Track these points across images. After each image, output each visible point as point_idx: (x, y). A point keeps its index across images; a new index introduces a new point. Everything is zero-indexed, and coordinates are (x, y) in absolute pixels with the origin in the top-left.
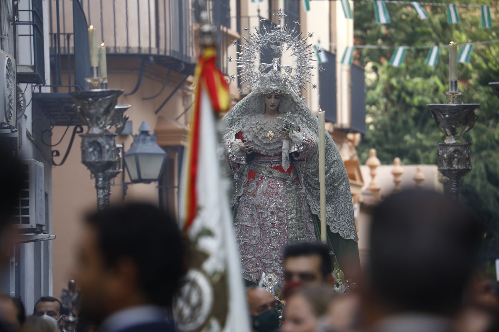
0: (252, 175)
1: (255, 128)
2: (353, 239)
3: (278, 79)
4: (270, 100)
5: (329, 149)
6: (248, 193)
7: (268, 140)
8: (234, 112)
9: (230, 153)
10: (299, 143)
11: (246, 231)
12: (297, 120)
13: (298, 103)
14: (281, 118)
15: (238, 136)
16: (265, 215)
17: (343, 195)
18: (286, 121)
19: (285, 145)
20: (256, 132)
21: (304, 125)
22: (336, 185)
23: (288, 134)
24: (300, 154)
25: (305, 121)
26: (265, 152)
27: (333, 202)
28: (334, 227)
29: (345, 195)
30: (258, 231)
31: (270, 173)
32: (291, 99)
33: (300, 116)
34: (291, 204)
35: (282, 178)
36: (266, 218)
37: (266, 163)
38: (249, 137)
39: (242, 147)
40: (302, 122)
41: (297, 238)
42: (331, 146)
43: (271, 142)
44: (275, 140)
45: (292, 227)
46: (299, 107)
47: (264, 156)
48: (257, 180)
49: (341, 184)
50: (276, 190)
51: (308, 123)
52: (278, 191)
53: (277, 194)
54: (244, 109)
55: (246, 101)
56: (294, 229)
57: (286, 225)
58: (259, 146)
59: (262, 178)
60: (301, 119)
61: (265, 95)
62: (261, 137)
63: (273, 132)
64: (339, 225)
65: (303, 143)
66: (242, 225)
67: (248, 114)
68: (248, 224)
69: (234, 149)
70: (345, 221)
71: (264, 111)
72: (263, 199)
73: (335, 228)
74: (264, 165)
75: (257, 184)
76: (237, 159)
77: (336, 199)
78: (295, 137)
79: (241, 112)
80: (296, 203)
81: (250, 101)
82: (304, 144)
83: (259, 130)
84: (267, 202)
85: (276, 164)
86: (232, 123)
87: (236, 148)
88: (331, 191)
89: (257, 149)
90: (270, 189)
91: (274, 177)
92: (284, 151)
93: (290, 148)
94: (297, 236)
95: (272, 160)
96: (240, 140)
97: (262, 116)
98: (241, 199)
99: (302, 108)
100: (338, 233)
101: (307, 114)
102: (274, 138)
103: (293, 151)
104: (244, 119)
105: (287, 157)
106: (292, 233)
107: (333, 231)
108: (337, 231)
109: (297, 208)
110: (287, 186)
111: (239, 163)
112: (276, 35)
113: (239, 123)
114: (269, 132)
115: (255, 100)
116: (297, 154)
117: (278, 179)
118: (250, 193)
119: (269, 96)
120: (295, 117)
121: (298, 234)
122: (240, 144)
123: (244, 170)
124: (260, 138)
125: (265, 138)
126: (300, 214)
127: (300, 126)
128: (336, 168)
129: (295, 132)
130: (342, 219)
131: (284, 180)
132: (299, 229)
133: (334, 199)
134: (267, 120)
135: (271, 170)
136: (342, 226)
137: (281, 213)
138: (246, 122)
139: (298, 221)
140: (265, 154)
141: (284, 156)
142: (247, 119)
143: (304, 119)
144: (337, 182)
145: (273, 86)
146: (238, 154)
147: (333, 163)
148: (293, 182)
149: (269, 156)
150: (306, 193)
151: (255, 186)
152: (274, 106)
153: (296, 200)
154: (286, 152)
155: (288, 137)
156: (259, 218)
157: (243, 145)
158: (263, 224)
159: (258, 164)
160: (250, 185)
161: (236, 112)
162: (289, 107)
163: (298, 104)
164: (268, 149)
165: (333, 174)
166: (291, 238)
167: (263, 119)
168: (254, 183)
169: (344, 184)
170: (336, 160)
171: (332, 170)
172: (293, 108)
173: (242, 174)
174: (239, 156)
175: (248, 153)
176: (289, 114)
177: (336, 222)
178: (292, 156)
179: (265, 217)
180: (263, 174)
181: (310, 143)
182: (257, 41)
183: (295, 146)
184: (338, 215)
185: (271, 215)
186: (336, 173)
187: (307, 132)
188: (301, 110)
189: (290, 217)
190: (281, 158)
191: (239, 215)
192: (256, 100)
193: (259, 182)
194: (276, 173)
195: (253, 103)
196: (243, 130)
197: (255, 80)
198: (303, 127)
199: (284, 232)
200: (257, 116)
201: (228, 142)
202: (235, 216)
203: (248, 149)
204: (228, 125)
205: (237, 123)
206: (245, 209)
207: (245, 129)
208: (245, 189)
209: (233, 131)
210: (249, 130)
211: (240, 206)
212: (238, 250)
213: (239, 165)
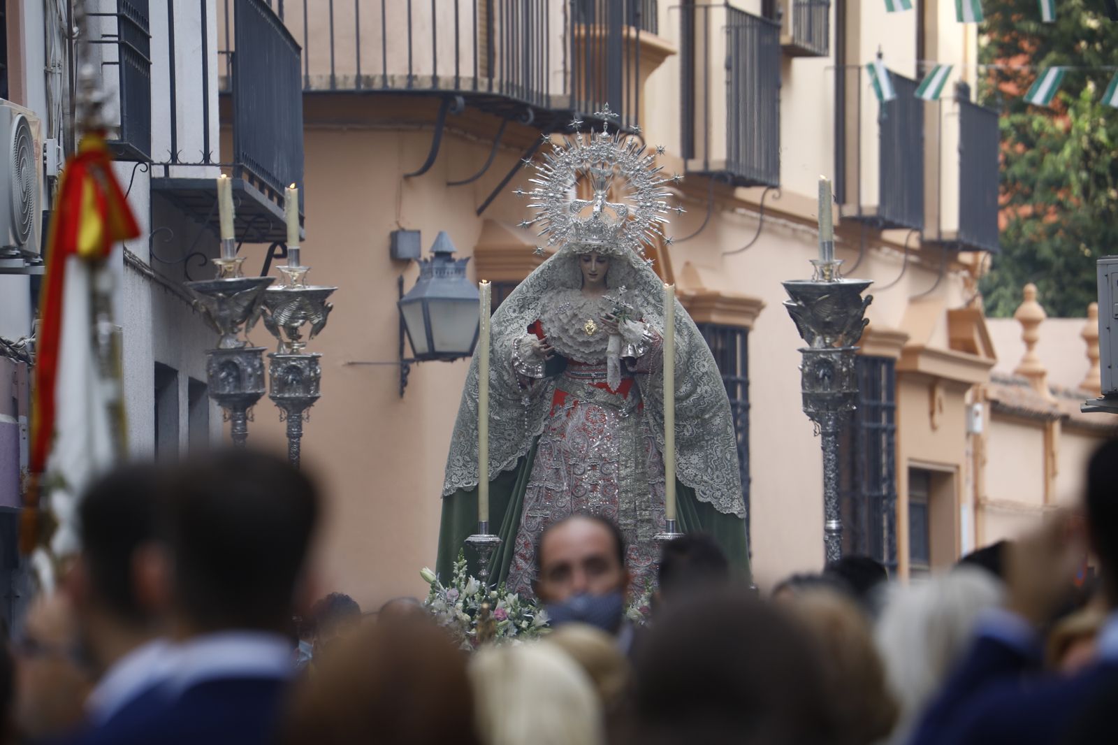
0: (559, 398)
1: (562, 314)
2: (736, 513)
3: (602, 227)
4: (588, 265)
5: (694, 352)
6: (552, 430)
7: (586, 335)
8: (527, 286)
9: (516, 359)
10: (636, 341)
11: (548, 498)
12: (639, 300)
13: (639, 270)
14: (608, 297)
15: (534, 328)
16: (579, 469)
17: (718, 435)
18: (618, 303)
19: (612, 345)
20: (565, 321)
21: (650, 309)
22: (707, 416)
23: (617, 326)
24: (638, 361)
25: (653, 302)
26: (581, 357)
27: (702, 447)
28: (702, 492)
29: (722, 435)
30: (568, 498)
31: (591, 394)
32: (626, 263)
33: (644, 293)
34: (625, 450)
35: (610, 404)
36: (581, 474)
37: (583, 377)
38: (551, 330)
39: (536, 347)
40: (648, 304)
41: (635, 511)
42: (698, 348)
43: (591, 340)
44: (598, 337)
45: (626, 492)
46: (642, 277)
47: (580, 364)
48: (567, 406)
49: (715, 415)
50: (600, 426)
51: (658, 307)
52: (604, 428)
53: (601, 432)
54: (545, 280)
55: (549, 267)
56: (630, 495)
57: (617, 487)
58: (571, 347)
59: (576, 403)
60: (646, 299)
61: (580, 255)
62: (574, 330)
63: (594, 322)
64: (712, 488)
65: (642, 341)
66: (540, 487)
67: (552, 289)
68: (550, 485)
69: (523, 352)
70: (721, 482)
71: (581, 284)
72: (578, 440)
73: (705, 494)
74: (580, 381)
75: (568, 415)
76: (528, 370)
77: (707, 441)
78: (629, 330)
79: (540, 285)
80: (636, 449)
81: (554, 266)
82: (645, 343)
83: (569, 318)
84: (583, 447)
85: (601, 379)
86: (523, 306)
87: (526, 349)
88: (699, 428)
89: (567, 351)
90: (589, 424)
91: (597, 403)
92: (610, 356)
93: (621, 349)
94: (635, 508)
95: (594, 371)
96: (534, 336)
97: (577, 292)
98: (540, 441)
99: (647, 280)
100: (710, 502)
101: (656, 289)
102: (595, 332)
103: (624, 356)
104: (545, 299)
105: (616, 367)
106: (627, 501)
107: (701, 499)
108: (708, 500)
109: (636, 458)
110: (619, 418)
111: (532, 376)
112: (600, 150)
113: (536, 306)
114: (587, 322)
115: (564, 264)
116: (632, 360)
117: (605, 404)
118: (555, 429)
119: (586, 258)
120: (636, 296)
121: (637, 504)
122: (534, 342)
123: (546, 389)
124: (571, 333)
125: (581, 332)
126: (642, 468)
127: (644, 311)
128: (706, 387)
129: (628, 322)
130: (718, 477)
131: (615, 408)
132: (639, 494)
133: (703, 443)
134: (585, 300)
135: (591, 389)
136: (718, 490)
137: (608, 466)
138: (548, 303)
139: (638, 480)
140: (582, 360)
141: (610, 364)
142: (551, 298)
143: (650, 298)
144: (709, 411)
145: (593, 240)
146: (530, 360)
147: (701, 378)
148: (631, 411)
149: (588, 365)
150: (656, 430)
151: (564, 418)
152: (596, 275)
153: (636, 443)
154: (614, 357)
155: (616, 330)
156: (570, 475)
157: (537, 345)
158: (576, 486)
159: (570, 379)
160: (556, 416)
161: (531, 286)
162: (623, 277)
163: (640, 273)
164: (586, 352)
165: (702, 397)
166: (625, 511)
167: (578, 298)
168: (562, 413)
169: (721, 414)
170: (706, 373)
171: (699, 390)
172: (632, 280)
173: (543, 397)
174: (530, 363)
175: (547, 358)
176: (622, 289)
177: (706, 482)
178: (626, 364)
179: (579, 473)
180: (578, 396)
181: (658, 341)
182: (567, 160)
183: (629, 346)
184: (709, 470)
185: (589, 470)
186: (706, 395)
187: (655, 322)
188: (645, 283)
189: (623, 472)
190: (606, 370)
191: (536, 470)
192: (566, 266)
193: (571, 411)
194: (601, 396)
195: (561, 270)
196: (542, 317)
197: (564, 230)
198: (649, 314)
199: (613, 501)
200: (568, 292)
201: (513, 339)
202: (530, 471)
203: (547, 351)
204: (517, 309)
205: (533, 306)
206: (546, 458)
207: (546, 317)
208: (547, 422)
209: (524, 320)
210: (554, 319)
211: (539, 453)
212: (531, 532)
213: (532, 380)
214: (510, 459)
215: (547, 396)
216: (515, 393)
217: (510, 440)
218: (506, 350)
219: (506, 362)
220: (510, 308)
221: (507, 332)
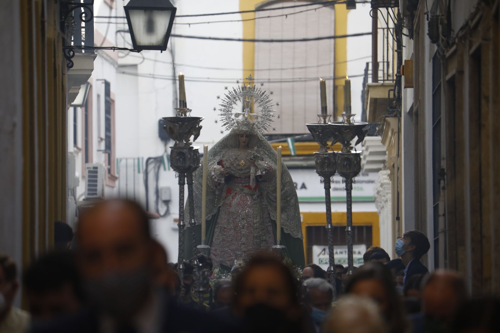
0: (229, 191)
1: (231, 158)
2: (300, 237)
3: (248, 123)
4: (242, 138)
6: (226, 204)
7: (241, 166)
8: (216, 146)
9: (214, 175)
10: (262, 168)
11: (224, 231)
12: (262, 153)
13: (262, 140)
14: (250, 151)
15: (219, 163)
16: (237, 220)
17: (293, 206)
18: (254, 154)
19: (252, 170)
20: (232, 160)
21: (266, 156)
22: (288, 199)
23: (254, 163)
24: (263, 176)
25: (267, 153)
26: (239, 175)
27: (286, 211)
28: (286, 229)
30: (233, 231)
31: (242, 190)
32: (257, 138)
34: (256, 212)
37: (239, 183)
38: (227, 164)
39: (222, 171)
40: (265, 154)
41: (260, 236)
42: (285, 171)
43: (243, 168)
44: (245, 167)
45: (256, 229)
46: (263, 143)
47: (237, 178)
48: (232, 195)
49: (292, 198)
50: (246, 202)
51: (269, 155)
53: (246, 205)
54: (224, 144)
56: (258, 230)
57: (253, 227)
58: (234, 171)
59: (236, 193)
60: (264, 152)
61: (238, 134)
62: (236, 164)
63: (244, 161)
64: (290, 228)
65: (265, 169)
66: (221, 227)
67: (227, 148)
68: (225, 226)
69: (216, 173)
70: (294, 225)
71: (238, 146)
72: (237, 208)
73: (287, 230)
74: (237, 184)
76: (218, 180)
77: (288, 209)
78: (259, 164)
79: (222, 146)
80: (260, 212)
82: (265, 170)
83: (234, 159)
84: (239, 211)
85: (246, 184)
86: (215, 154)
87: (218, 172)
88: (285, 204)
89: (233, 173)
90: (241, 202)
91: (244, 193)
92: (251, 175)
93: (256, 172)
95: (243, 181)
96: (220, 166)
97: (236, 149)
98: (221, 208)
99: (265, 144)
100: (289, 234)
102: (245, 165)
103: (258, 174)
104: (223, 152)
105: (254, 179)
106: (257, 232)
107: (286, 232)
108: (289, 232)
109: (260, 215)
110: (253, 199)
111: (220, 182)
112: (247, 93)
114: (241, 161)
115: (232, 138)
116: (260, 176)
117: (248, 194)
119: (241, 135)
120: (260, 151)
121: (261, 234)
123: (223, 188)
124: (235, 165)
125: (239, 165)
126: (262, 219)
127: (264, 157)
128: (288, 187)
129: (260, 161)
130: (292, 223)
131: (252, 195)
132: (261, 230)
134: (240, 152)
135: (242, 188)
136: (293, 228)
137: (249, 218)
138: (225, 153)
139: (261, 224)
140: (239, 176)
141: (251, 178)
142: (226, 151)
143: (266, 152)
145: (244, 128)
146: (219, 176)
147: (286, 184)
148: (258, 197)
149: (241, 178)
150: (267, 204)
151: (231, 199)
152: (245, 142)
153: (260, 209)
154: (253, 175)
155: (254, 164)
156: (234, 222)
157: (222, 170)
158: (237, 226)
159: (233, 184)
160: (227, 198)
161: (219, 147)
162: (256, 143)
163: (262, 142)
164: (241, 173)
165: (286, 191)
166: (256, 236)
167: (238, 151)
169: (294, 198)
170: (288, 182)
171: (285, 188)
172: (259, 144)
173: (222, 191)
175: (226, 175)
176: (256, 148)
177: (288, 225)
178: (257, 178)
179: (237, 221)
180: (237, 191)
181: (270, 169)
182: (234, 96)
183: (260, 171)
184: (289, 220)
185: (242, 220)
186: (288, 191)
187: (268, 161)
188: (264, 146)
189: (255, 221)
190: (250, 180)
191: (219, 220)
193: (234, 196)
194: (246, 190)
195: (230, 140)
196: (223, 159)
197: (232, 124)
198: (266, 158)
199: (251, 232)
200: (233, 149)
201: (212, 167)
202: (217, 220)
203: (226, 173)
204: (213, 155)
205: (219, 154)
206: (223, 215)
207: (224, 159)
208: (223, 201)
209: (216, 160)
210: (227, 159)
211: (220, 213)
212: (218, 245)
213: (220, 184)
214: (209, 215)
215: (223, 190)
216: (212, 189)
217: (209, 208)
218: (209, 172)
219: (209, 177)
220: (210, 155)
221: (209, 165)
